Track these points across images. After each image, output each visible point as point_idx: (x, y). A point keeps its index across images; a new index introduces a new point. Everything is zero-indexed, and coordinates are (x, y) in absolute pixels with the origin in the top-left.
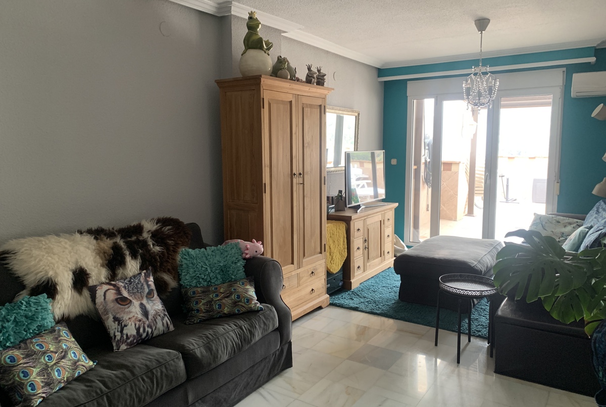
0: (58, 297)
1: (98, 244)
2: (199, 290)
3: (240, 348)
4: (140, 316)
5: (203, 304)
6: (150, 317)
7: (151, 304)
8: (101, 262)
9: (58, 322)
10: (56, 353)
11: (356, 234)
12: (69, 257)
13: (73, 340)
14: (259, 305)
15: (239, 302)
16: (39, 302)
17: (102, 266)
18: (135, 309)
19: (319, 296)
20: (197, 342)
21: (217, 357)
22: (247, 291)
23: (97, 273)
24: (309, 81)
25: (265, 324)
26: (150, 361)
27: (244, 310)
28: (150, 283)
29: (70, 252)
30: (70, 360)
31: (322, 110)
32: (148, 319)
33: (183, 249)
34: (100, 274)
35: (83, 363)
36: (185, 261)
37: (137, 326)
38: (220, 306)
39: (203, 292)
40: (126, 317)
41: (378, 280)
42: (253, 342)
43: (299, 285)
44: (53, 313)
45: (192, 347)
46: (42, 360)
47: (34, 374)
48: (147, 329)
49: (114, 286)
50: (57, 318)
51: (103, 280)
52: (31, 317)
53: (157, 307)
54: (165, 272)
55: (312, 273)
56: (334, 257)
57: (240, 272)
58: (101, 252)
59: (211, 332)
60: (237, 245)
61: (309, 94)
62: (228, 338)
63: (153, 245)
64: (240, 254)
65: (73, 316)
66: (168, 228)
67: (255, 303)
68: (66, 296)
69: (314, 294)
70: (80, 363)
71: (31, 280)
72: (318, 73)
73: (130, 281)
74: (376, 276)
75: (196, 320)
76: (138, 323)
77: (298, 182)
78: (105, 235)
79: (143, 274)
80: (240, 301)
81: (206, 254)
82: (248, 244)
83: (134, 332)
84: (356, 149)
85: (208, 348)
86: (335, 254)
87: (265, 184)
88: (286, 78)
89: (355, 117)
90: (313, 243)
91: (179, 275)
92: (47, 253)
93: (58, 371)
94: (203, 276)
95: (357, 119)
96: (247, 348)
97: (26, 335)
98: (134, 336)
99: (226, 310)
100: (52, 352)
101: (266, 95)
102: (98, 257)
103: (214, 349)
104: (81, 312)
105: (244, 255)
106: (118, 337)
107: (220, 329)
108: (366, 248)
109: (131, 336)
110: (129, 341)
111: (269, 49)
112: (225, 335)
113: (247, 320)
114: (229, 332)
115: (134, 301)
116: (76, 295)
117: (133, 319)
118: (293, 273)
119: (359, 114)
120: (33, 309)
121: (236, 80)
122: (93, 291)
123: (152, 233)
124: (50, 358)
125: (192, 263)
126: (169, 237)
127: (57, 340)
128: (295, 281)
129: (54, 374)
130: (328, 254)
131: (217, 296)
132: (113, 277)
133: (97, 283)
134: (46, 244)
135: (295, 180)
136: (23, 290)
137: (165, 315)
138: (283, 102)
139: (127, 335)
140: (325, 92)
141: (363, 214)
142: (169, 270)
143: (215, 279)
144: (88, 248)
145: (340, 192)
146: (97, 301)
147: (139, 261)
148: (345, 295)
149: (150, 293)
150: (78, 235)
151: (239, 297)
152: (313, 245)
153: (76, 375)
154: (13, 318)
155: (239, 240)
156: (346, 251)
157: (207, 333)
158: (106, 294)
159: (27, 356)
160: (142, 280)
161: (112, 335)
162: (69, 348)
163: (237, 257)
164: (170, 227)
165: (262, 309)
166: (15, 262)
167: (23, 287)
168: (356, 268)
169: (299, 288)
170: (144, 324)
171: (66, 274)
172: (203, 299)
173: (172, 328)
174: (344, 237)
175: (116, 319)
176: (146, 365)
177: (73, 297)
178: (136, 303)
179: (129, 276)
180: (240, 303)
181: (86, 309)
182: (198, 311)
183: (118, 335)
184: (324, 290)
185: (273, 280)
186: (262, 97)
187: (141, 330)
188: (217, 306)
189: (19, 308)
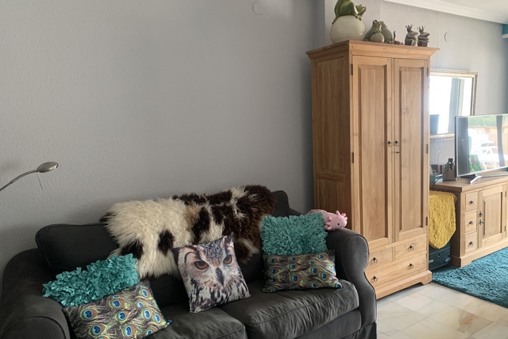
0: (143, 257)
1: (188, 209)
2: (278, 258)
3: (311, 327)
4: (215, 281)
5: (280, 274)
6: (225, 283)
7: (228, 270)
8: (187, 226)
9: (142, 280)
10: (130, 311)
11: (468, 206)
12: (158, 221)
13: (151, 298)
14: (337, 282)
15: (315, 276)
16: (124, 262)
17: (188, 229)
18: (211, 274)
19: (419, 272)
20: (265, 316)
21: (283, 334)
22: (325, 265)
23: (182, 237)
24: (409, 42)
25: (342, 303)
26: (213, 331)
27: (320, 285)
28: (229, 248)
29: (160, 216)
30: (142, 319)
31: (424, 72)
32: (223, 284)
33: (265, 217)
34: (184, 237)
35: (155, 323)
36: (267, 228)
37: (212, 290)
38: (296, 278)
39: (281, 261)
40: (202, 281)
41: (495, 259)
42: (327, 321)
43: (394, 259)
44: (138, 272)
45: (257, 321)
46: (115, 317)
47: (105, 331)
48: (221, 294)
49: (195, 249)
50: (141, 276)
51: (187, 243)
52: (115, 274)
53: (233, 273)
54: (246, 238)
55: (411, 247)
56: (439, 231)
57: (321, 243)
58: (189, 217)
59: (281, 307)
60: (320, 215)
61: (408, 57)
62: (298, 314)
63: (238, 211)
64: (322, 225)
65: (157, 275)
66: (253, 195)
67: (333, 279)
68: (151, 257)
69: (412, 270)
70: (151, 322)
71: (123, 240)
72: (419, 34)
73: (210, 246)
74: (494, 254)
75: (272, 289)
76: (212, 288)
77: (393, 150)
78: (195, 200)
79: (224, 240)
80: (317, 276)
81: (288, 222)
82: (331, 216)
83: (209, 296)
84: (473, 112)
85: (274, 323)
86: (440, 229)
87: (353, 153)
88: (380, 42)
89: (471, 79)
90: (411, 214)
91: (262, 241)
92: (140, 216)
93: (129, 329)
94: (283, 245)
95: (475, 81)
96: (319, 327)
97: (110, 291)
98: (208, 299)
99: (302, 283)
100: (126, 310)
101: (355, 61)
102: (185, 221)
103: (281, 325)
104: (166, 272)
105: (326, 226)
106: (194, 300)
107: (291, 304)
108: (480, 222)
109: (205, 300)
110: (203, 304)
111: (361, 14)
112: (294, 312)
113: (322, 297)
114: (299, 307)
115: (211, 266)
116: (161, 255)
117: (209, 283)
118: (387, 247)
119: (476, 76)
120: (118, 268)
121: (325, 49)
122: (176, 253)
123: (238, 200)
124: (123, 316)
125: (274, 231)
126: (253, 204)
127: (134, 299)
128: (389, 255)
129: (124, 332)
130: (431, 228)
131: (294, 267)
132: (196, 240)
133: (181, 245)
134: (143, 208)
135: (389, 149)
136: (116, 249)
137: (241, 281)
138: (376, 67)
139: (202, 298)
140: (428, 53)
141: (477, 185)
142: (250, 237)
143: (296, 249)
144: (178, 213)
145: (450, 160)
146: (179, 262)
147: (223, 226)
148: (452, 272)
149: (228, 259)
150: (171, 200)
151: (315, 271)
152: (412, 218)
153: (147, 334)
154: (99, 275)
155: (322, 211)
156: (455, 225)
157: (277, 306)
158: (187, 257)
159: (103, 312)
160: (222, 245)
161: (189, 296)
162: (143, 307)
163: (318, 228)
164: (255, 195)
165: (339, 287)
166: (113, 223)
167: (118, 246)
168: (467, 244)
169: (394, 262)
170: (219, 289)
171: (152, 236)
172: (281, 269)
173: (247, 294)
174: (452, 210)
175: (193, 282)
176: (208, 335)
177: (158, 258)
178: (213, 268)
179: (211, 241)
180: (316, 278)
181: (170, 269)
182: (274, 280)
183: (194, 296)
184: (426, 266)
185: (356, 256)
186: (350, 63)
187: (216, 295)
188: (293, 278)
189: (106, 265)
